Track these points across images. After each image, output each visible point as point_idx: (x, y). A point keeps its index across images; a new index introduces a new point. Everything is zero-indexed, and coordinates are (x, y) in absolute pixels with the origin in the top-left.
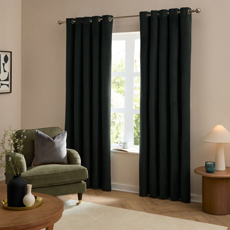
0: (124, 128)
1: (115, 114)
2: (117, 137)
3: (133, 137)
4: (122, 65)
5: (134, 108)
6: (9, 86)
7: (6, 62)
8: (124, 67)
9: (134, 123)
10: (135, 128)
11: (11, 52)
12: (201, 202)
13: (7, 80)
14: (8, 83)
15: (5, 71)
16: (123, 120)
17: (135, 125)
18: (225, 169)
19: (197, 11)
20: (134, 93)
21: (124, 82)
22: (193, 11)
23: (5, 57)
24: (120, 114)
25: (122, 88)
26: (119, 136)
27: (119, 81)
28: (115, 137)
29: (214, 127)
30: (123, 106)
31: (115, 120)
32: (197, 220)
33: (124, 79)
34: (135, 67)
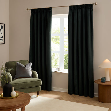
0: (59, 61)
1: (53, 54)
2: (55, 65)
3: (64, 65)
4: (58, 30)
5: (64, 51)
6: (4, 40)
7: (2, 29)
8: (59, 31)
9: (64, 58)
10: (64, 61)
11: (4, 24)
12: (98, 97)
13: (2, 37)
14: (3, 39)
15: (1, 33)
16: (59, 57)
17: (65, 59)
18: (109, 81)
19: (95, 4)
20: (64, 44)
21: (59, 38)
22: (94, 4)
23: (1, 26)
24: (57, 54)
25: (58, 41)
26: (57, 64)
27: (57, 38)
28: (54, 65)
29: (104, 60)
30: (59, 50)
31: (54, 57)
32: (95, 105)
33: (59, 37)
34: (64, 31)
